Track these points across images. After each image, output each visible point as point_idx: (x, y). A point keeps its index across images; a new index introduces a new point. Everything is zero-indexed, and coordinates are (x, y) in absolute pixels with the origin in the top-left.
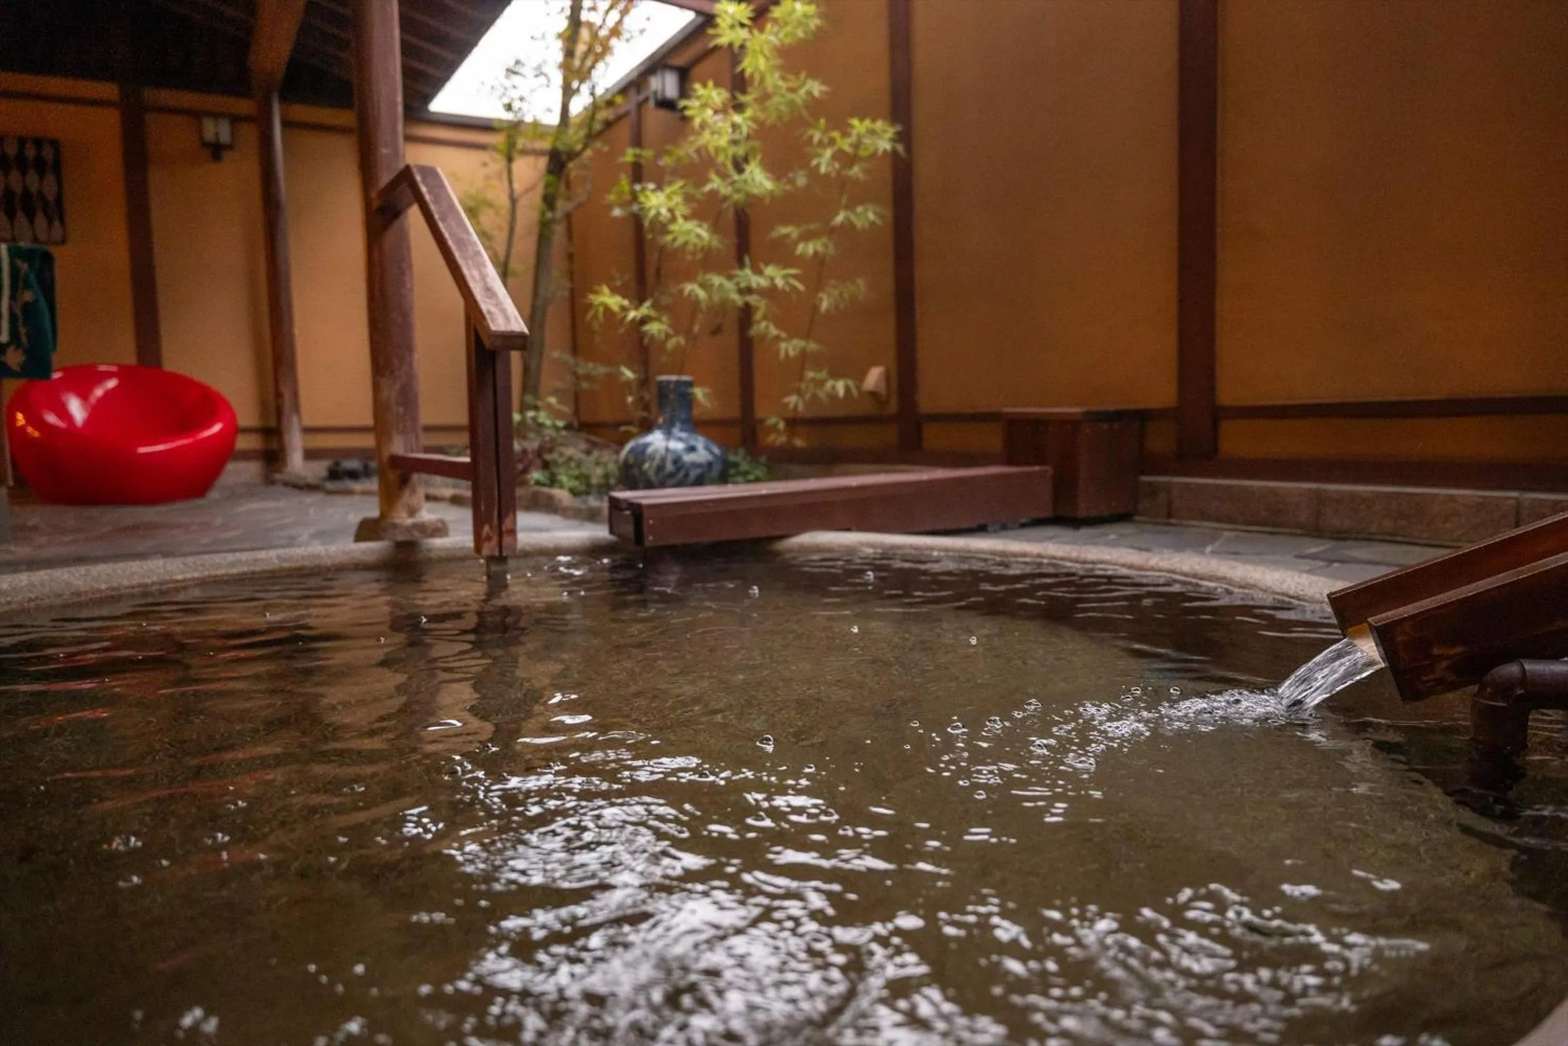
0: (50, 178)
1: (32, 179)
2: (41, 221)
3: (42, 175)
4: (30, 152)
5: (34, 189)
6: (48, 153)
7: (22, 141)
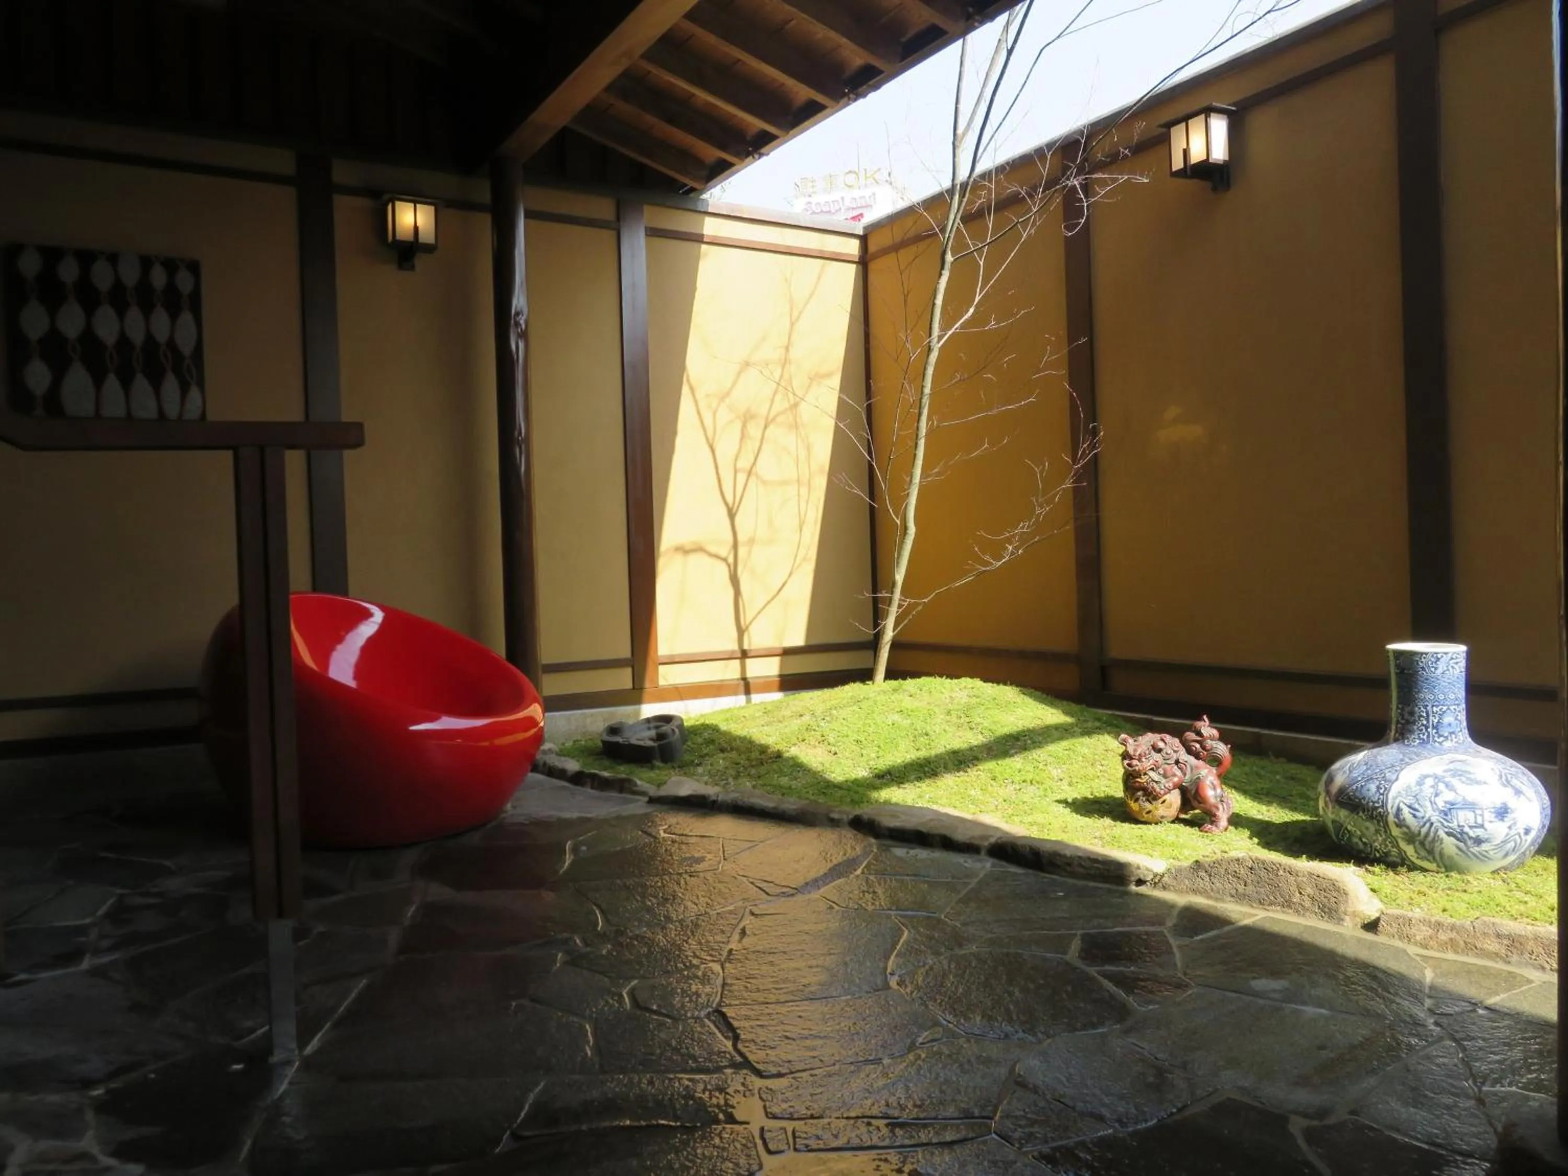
0: (186, 318)
1: (160, 321)
2: (171, 385)
3: (174, 315)
4: (158, 278)
5: (162, 336)
6: (184, 281)
7: (146, 263)
